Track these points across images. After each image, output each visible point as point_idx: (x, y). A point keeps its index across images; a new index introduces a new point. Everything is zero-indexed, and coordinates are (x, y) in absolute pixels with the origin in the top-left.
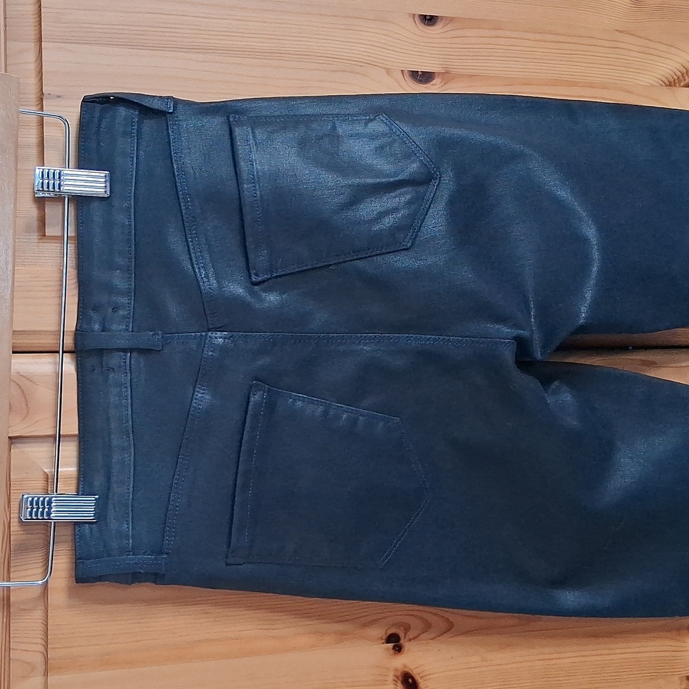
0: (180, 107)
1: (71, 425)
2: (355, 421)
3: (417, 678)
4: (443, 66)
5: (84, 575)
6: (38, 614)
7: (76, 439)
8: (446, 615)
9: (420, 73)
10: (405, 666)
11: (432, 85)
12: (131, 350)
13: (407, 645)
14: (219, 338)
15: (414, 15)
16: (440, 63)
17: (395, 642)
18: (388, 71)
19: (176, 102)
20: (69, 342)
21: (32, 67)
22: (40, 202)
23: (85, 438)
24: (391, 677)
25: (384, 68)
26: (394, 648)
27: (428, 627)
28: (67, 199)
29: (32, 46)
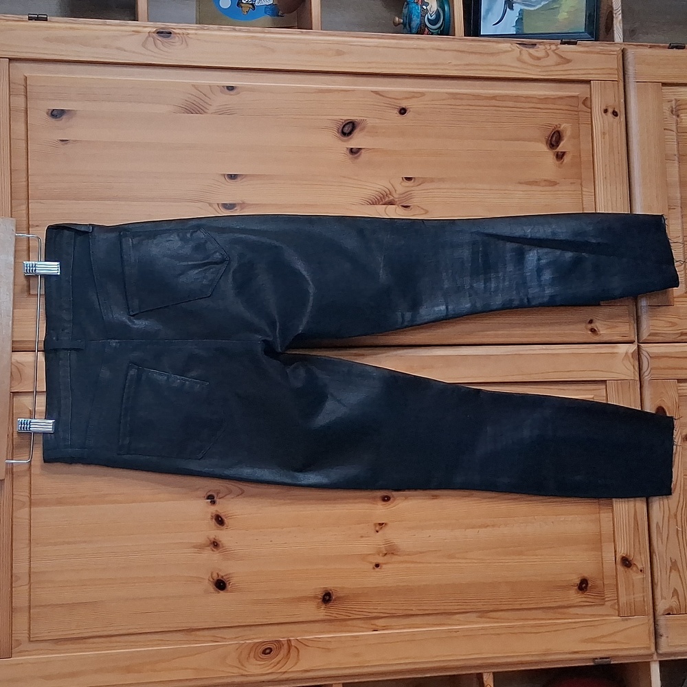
0: (95, 229)
1: (42, 387)
2: (184, 384)
3: (223, 518)
5: (47, 460)
6: (27, 478)
7: (45, 393)
8: (239, 486)
9: (228, 204)
10: (217, 511)
11: (235, 210)
12: (71, 349)
13: (218, 501)
14: (114, 343)
15: (224, 175)
16: (239, 198)
17: (211, 499)
18: (210, 204)
19: (93, 226)
20: (42, 346)
21: (24, 212)
22: (28, 278)
23: (50, 393)
24: (209, 517)
25: (207, 203)
26: (211, 502)
27: (230, 492)
28: (39, 277)
29: (25, 201)
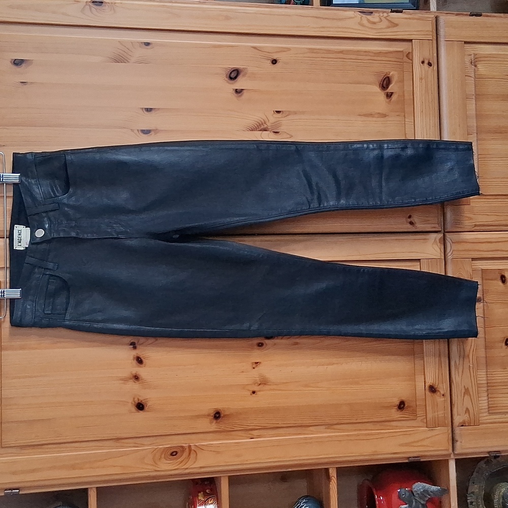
3: (142, 359)
4: (155, 127)
9: (146, 130)
10: (137, 354)
11: (150, 135)
13: (138, 346)
15: (142, 108)
17: (133, 345)
24: (132, 358)
25: (131, 129)
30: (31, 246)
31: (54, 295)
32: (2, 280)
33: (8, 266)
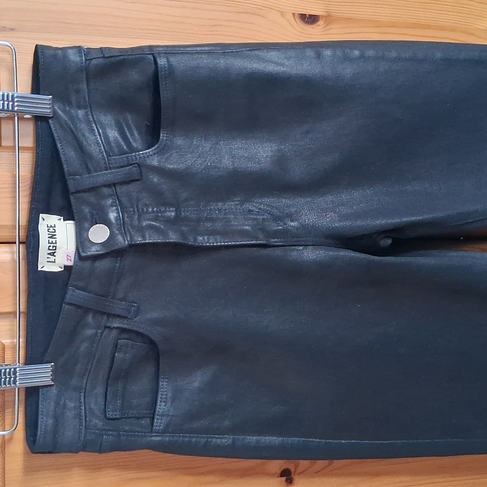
4: (326, 11)
9: (307, 16)
11: (317, 26)
13: (296, 478)
16: (324, 8)
18: (282, 14)
25: (279, 11)
26: (286, 480)
28: (16, 118)
30: (80, 263)
31: (126, 374)
32: (7, 341)
33: (23, 308)
